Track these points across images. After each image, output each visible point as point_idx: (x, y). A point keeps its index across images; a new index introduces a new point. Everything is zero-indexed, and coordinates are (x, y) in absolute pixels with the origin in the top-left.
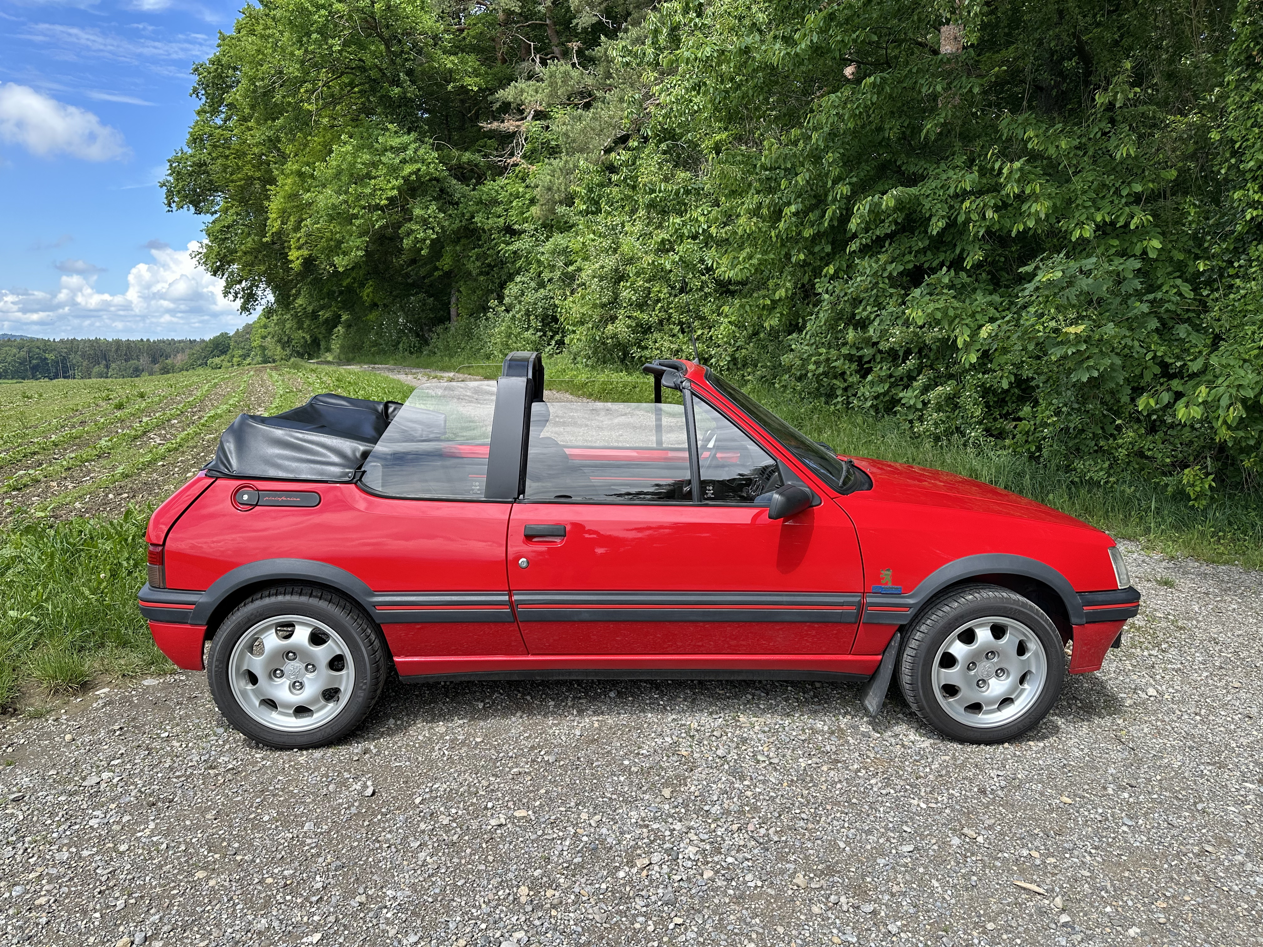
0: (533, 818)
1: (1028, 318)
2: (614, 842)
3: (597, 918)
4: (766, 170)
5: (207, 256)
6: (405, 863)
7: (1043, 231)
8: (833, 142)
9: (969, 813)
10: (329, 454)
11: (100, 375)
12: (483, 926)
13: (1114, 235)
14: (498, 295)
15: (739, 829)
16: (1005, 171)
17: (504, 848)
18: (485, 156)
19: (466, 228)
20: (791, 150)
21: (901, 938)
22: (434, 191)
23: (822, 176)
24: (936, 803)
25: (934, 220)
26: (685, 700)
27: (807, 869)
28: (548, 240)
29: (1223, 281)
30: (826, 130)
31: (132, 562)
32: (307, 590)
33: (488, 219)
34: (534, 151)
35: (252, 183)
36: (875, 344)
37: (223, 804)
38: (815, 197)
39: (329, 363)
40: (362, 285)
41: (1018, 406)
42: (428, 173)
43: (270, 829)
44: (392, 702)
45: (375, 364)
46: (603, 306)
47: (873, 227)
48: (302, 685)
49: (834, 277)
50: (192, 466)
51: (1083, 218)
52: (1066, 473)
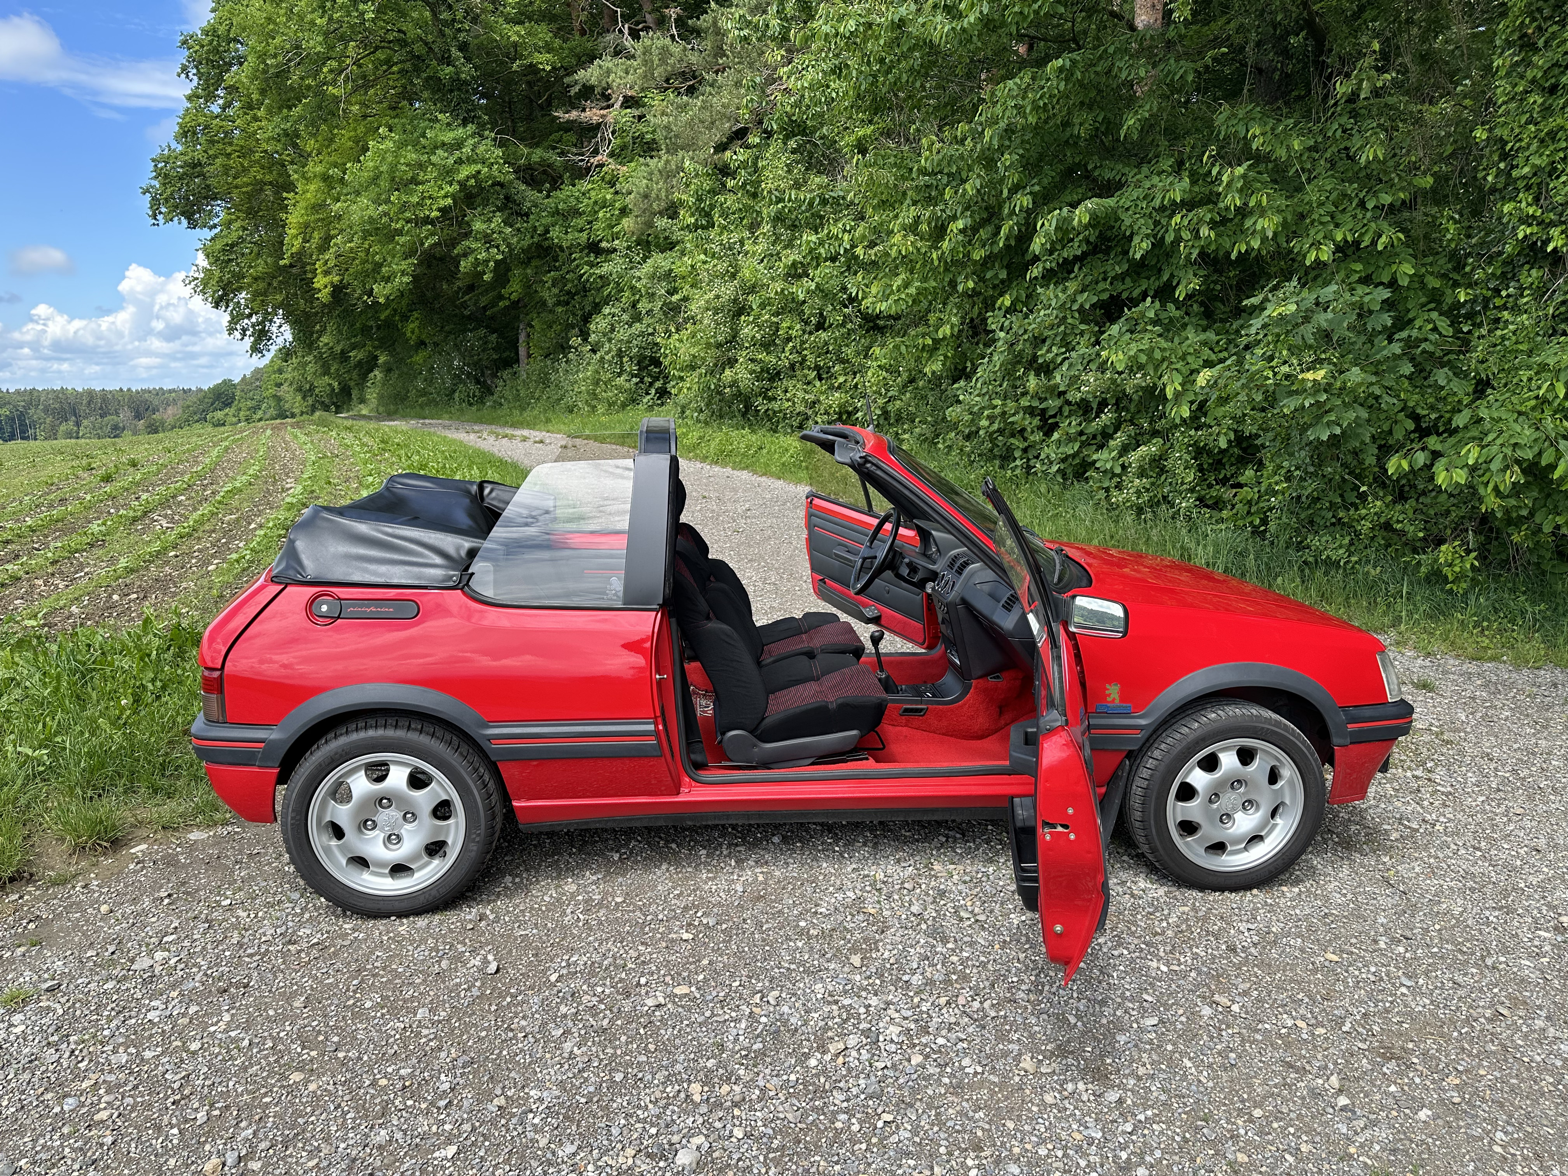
0: (698, 996)
1: (1254, 362)
2: (799, 1023)
3: (790, 1116)
4: (925, 174)
5: (205, 283)
6: (548, 1056)
7: (1268, 252)
8: (1011, 141)
9: (1218, 976)
10: (426, 552)
11: (69, 435)
12: (653, 1131)
13: (1355, 257)
14: (581, 331)
15: (948, 1003)
16: (1225, 178)
17: (666, 1034)
18: (562, 154)
19: (539, 246)
20: (957, 150)
21: (1153, 1131)
22: (497, 199)
23: (995, 184)
24: (1179, 965)
25: (1136, 240)
26: (865, 844)
27: (1034, 1051)
28: (645, 262)
29: (1488, 313)
30: (1002, 125)
31: (159, 684)
32: (404, 722)
33: (567, 233)
34: (623, 148)
35: (261, 190)
36: (1062, 394)
37: (312, 989)
38: (986, 209)
39: (364, 417)
40: (405, 318)
41: (1238, 469)
42: (490, 177)
43: (375, 1017)
44: (506, 855)
45: (424, 418)
46: (719, 345)
47: (1059, 247)
48: (399, 838)
49: (1011, 310)
50: (213, 556)
51: (1320, 236)
52: (1298, 551)
